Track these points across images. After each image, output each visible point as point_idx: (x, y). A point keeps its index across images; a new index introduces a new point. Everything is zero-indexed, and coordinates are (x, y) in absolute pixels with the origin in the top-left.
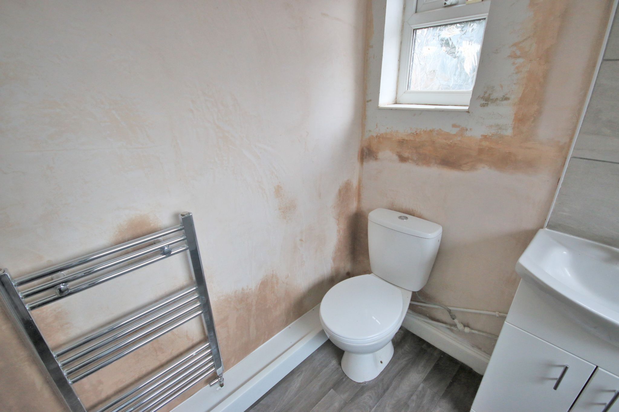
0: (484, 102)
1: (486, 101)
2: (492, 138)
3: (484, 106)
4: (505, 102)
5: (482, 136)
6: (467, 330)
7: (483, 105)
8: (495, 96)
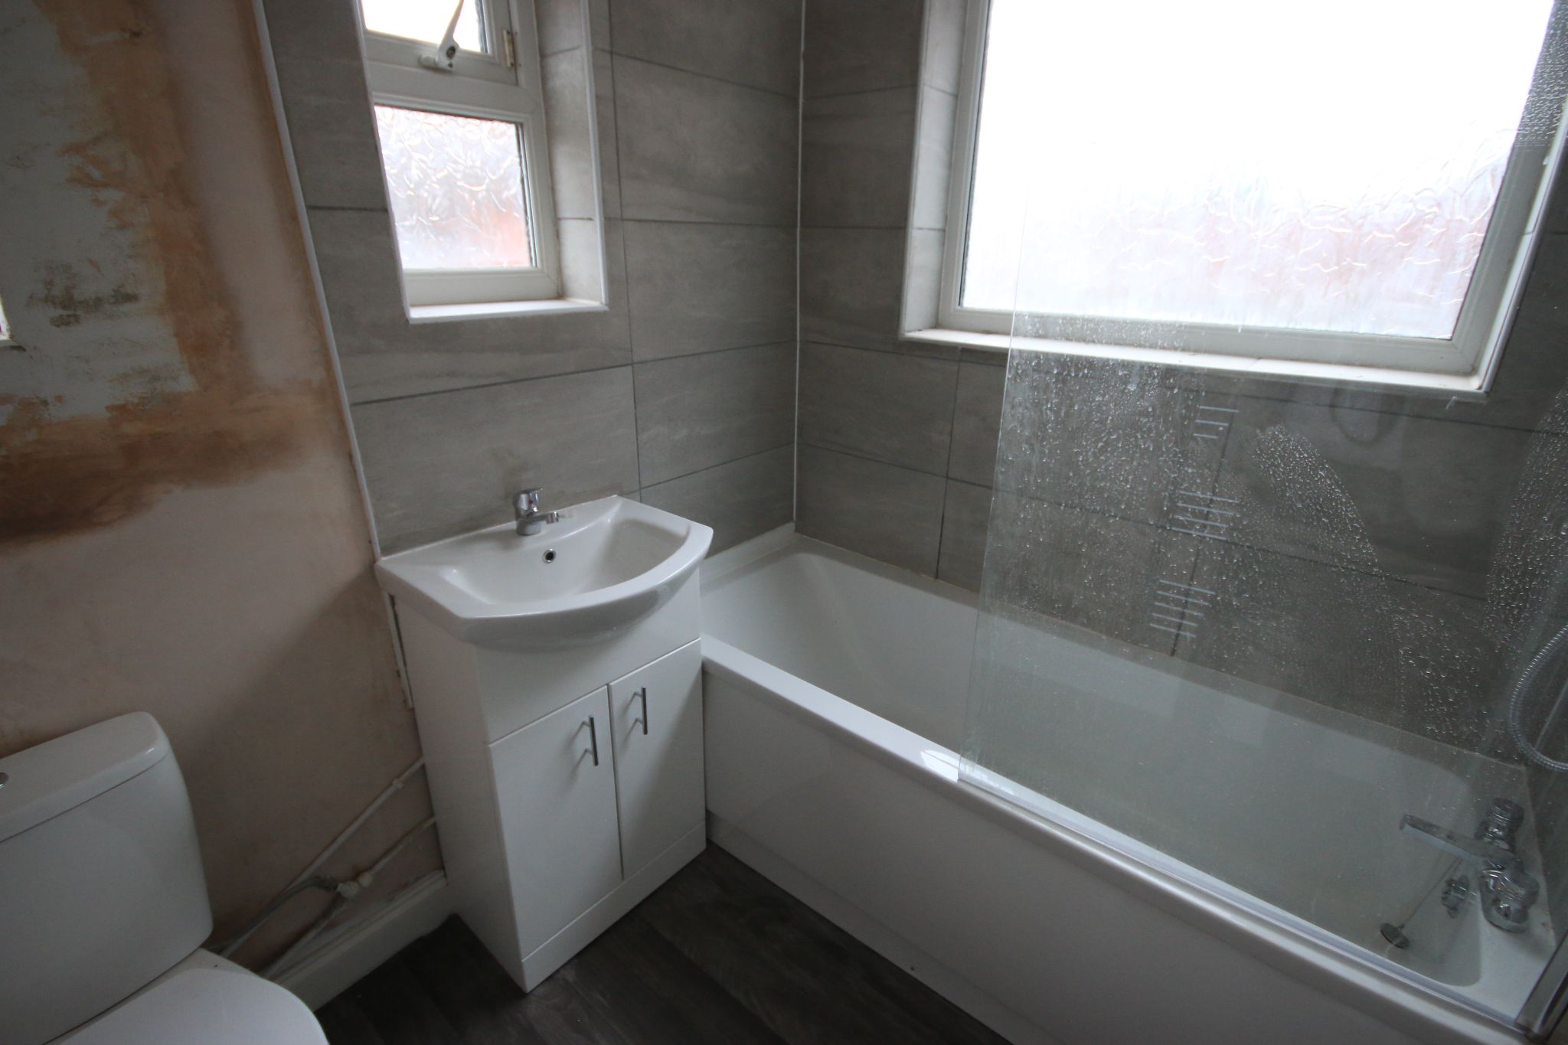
0: (60, 312)
1: (64, 307)
2: (147, 408)
3: (68, 324)
4: (128, 307)
5: (109, 408)
6: (366, 880)
7: (62, 322)
8: (86, 291)
